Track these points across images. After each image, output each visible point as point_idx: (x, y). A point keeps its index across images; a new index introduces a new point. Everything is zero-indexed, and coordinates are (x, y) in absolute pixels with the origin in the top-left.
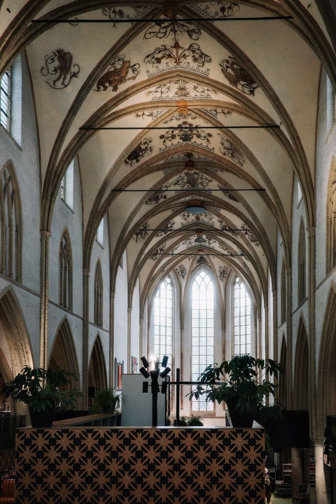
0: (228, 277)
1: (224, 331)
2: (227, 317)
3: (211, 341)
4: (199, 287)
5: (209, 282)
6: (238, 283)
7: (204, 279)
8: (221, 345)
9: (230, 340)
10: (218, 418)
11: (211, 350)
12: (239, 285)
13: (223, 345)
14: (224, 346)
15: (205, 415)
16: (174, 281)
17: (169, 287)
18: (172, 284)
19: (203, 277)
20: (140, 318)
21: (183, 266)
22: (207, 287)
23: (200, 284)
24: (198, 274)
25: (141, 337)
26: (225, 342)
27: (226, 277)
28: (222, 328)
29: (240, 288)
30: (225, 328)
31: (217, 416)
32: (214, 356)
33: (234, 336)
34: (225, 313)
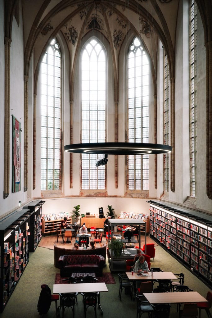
0: (122, 45)
1: (117, 104)
2: (120, 88)
3: (102, 115)
4: (90, 56)
5: (101, 51)
6: (133, 51)
7: (95, 48)
8: (114, 118)
9: (124, 113)
10: (110, 197)
11: (102, 126)
12: (135, 53)
13: (115, 119)
14: (117, 120)
15: (96, 194)
16: (63, 47)
17: (57, 53)
18: (60, 50)
19: (94, 46)
20: (25, 74)
21: (73, 28)
22: (98, 56)
23: (91, 53)
24: (89, 42)
25: (26, 97)
26: (118, 116)
27: (120, 45)
28: (115, 101)
29: (135, 57)
30: (118, 101)
31: (109, 194)
32: (106, 131)
33: (127, 109)
34: (118, 84)
